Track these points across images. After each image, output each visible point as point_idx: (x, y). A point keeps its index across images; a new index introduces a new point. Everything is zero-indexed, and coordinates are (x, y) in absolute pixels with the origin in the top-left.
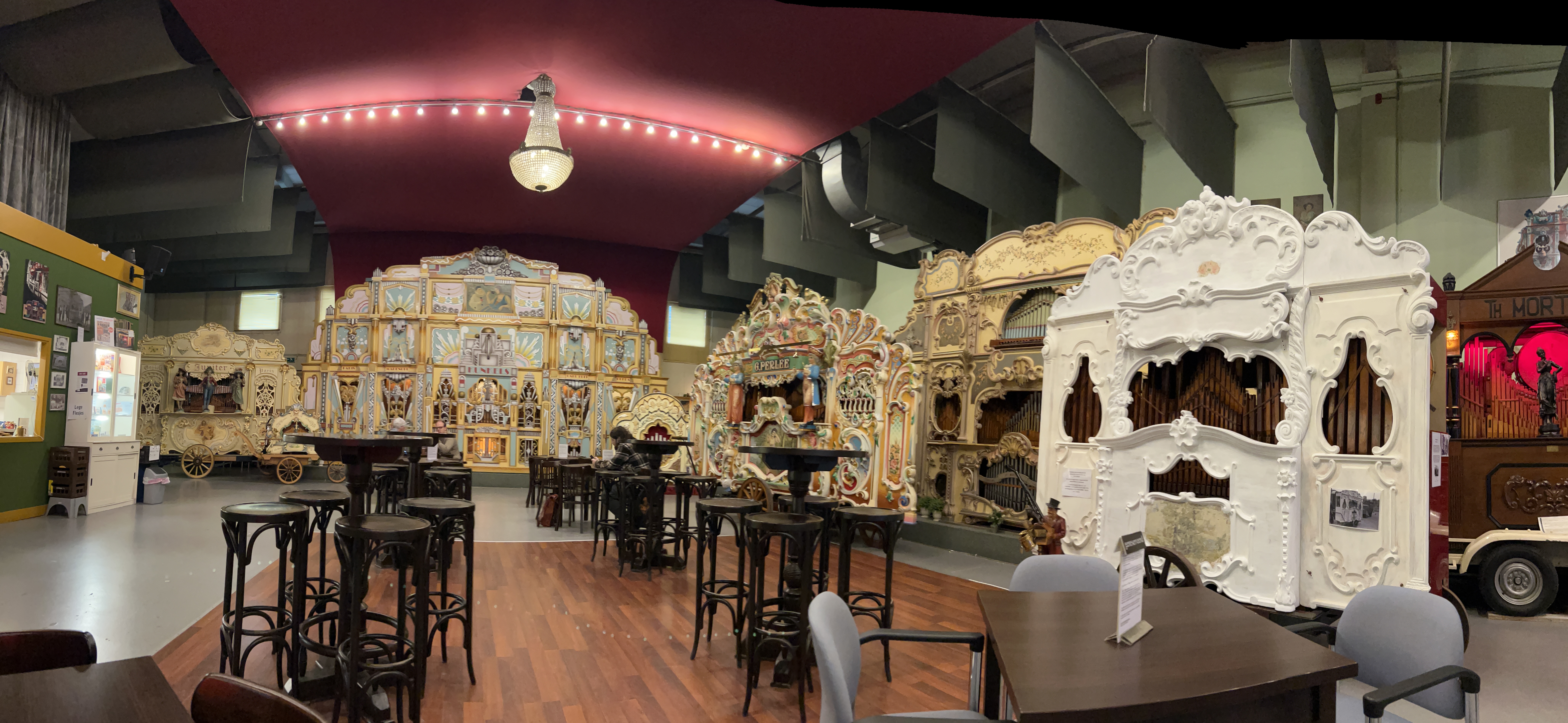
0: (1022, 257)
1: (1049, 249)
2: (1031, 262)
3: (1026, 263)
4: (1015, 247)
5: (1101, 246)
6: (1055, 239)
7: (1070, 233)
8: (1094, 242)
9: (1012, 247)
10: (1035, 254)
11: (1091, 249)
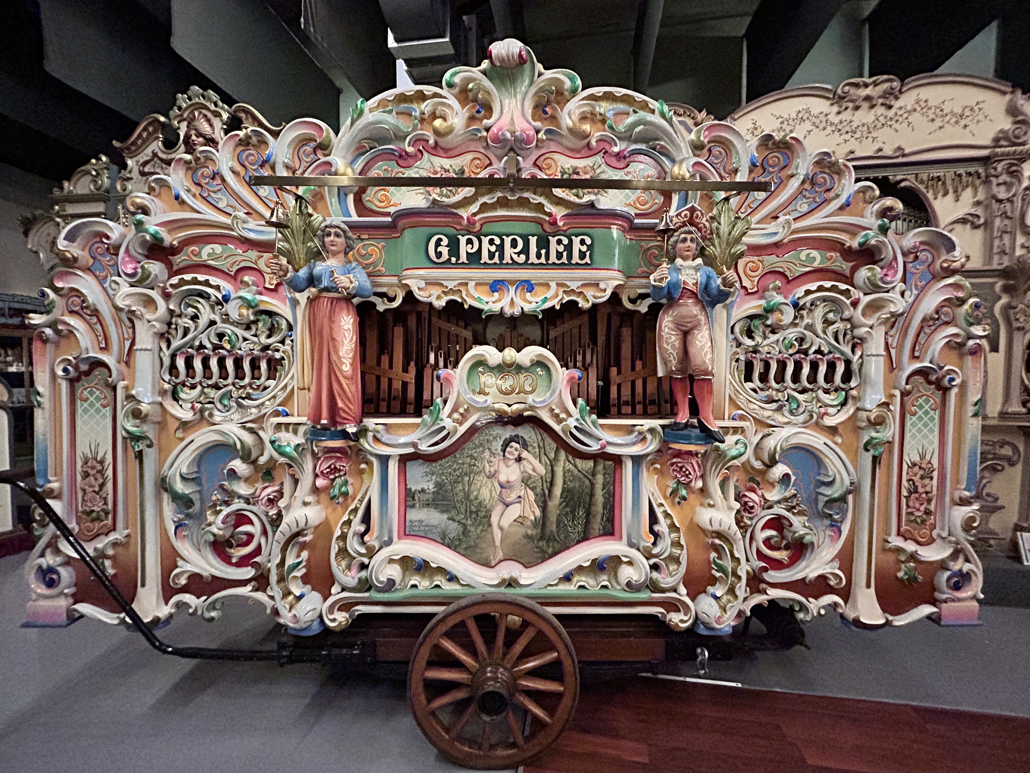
0: (829, 129)
1: (882, 119)
2: (848, 137)
3: (837, 138)
4: (815, 112)
5: (981, 117)
6: (897, 104)
7: (923, 97)
8: (967, 112)
9: (808, 111)
10: (855, 125)
11: (963, 123)
